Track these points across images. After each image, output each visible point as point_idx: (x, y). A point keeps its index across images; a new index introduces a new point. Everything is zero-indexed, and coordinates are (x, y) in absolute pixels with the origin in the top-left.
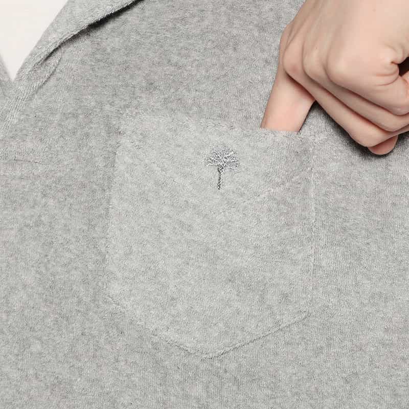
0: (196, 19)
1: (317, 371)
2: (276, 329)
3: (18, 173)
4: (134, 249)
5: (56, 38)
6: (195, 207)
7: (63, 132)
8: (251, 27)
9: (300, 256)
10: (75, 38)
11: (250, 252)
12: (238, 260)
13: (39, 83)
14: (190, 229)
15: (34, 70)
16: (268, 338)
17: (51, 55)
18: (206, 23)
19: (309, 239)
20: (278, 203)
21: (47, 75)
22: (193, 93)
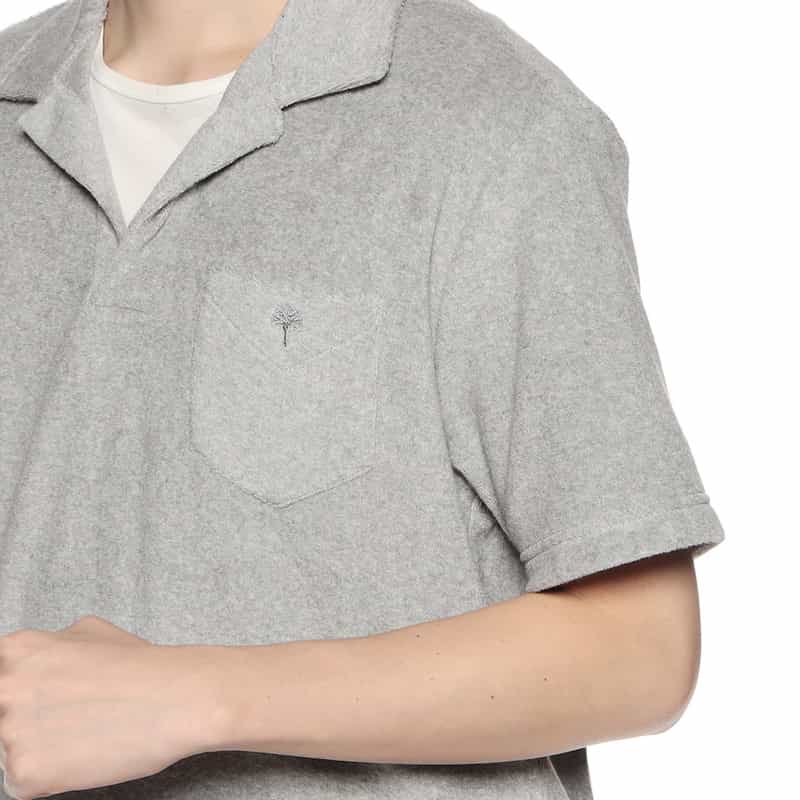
0: (284, 180)
1: (380, 524)
2: (340, 483)
3: (126, 320)
4: (212, 401)
5: (163, 196)
6: (263, 363)
7: (165, 283)
8: (329, 188)
9: (362, 412)
10: (182, 196)
11: (315, 406)
12: (303, 415)
13: (148, 236)
14: (259, 384)
15: (144, 224)
16: (334, 491)
17: (159, 211)
18: (292, 183)
19: (370, 396)
20: (340, 361)
21: (157, 228)
22: (270, 252)
